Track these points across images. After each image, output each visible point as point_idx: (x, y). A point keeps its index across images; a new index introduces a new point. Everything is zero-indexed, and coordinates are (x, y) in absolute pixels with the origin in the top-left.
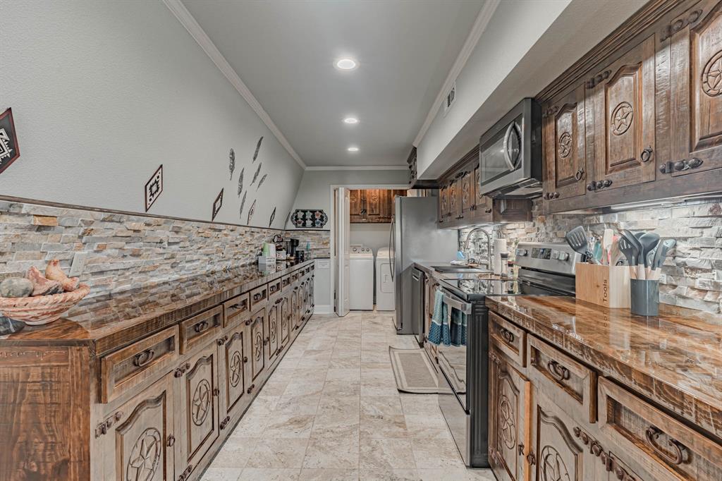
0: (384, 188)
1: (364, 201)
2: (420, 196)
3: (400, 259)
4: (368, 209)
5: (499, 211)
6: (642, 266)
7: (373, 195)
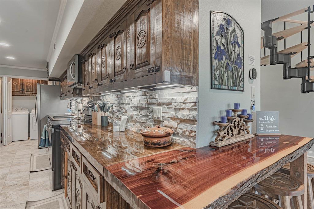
0: (35, 79)
1: (22, 84)
2: (54, 84)
3: (40, 114)
4: (25, 88)
5: (76, 93)
6: (103, 112)
7: (29, 81)
